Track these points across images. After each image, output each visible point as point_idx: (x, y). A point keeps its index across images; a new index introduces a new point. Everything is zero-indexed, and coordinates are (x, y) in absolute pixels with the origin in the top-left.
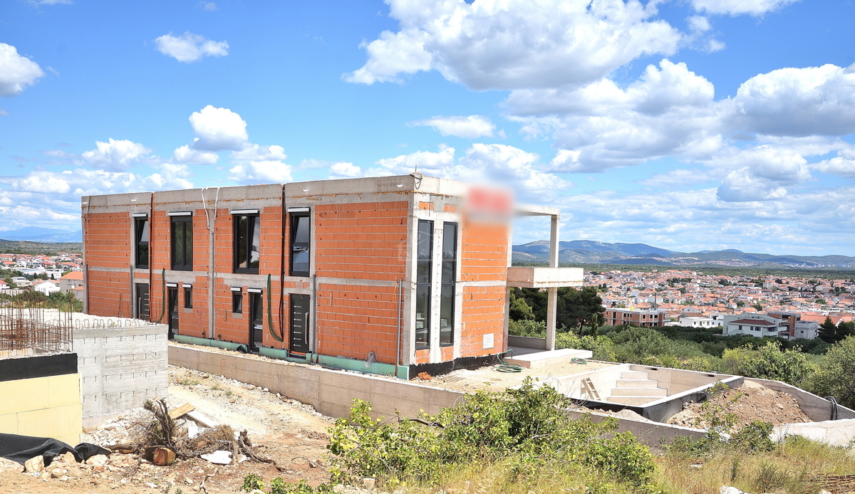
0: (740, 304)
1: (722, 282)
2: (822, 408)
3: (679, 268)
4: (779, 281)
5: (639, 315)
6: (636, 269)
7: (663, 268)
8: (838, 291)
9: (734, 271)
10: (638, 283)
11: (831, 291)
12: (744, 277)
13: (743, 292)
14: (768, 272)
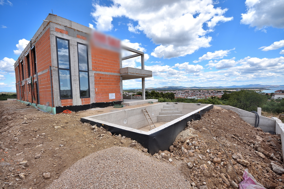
0: (197, 95)
1: (194, 92)
2: (251, 117)
3: (187, 90)
4: (203, 91)
5: (181, 97)
6: (180, 90)
7: (184, 90)
8: (212, 92)
9: (196, 90)
10: (181, 92)
11: (211, 92)
12: (197, 91)
13: (197, 93)
14: (201, 90)
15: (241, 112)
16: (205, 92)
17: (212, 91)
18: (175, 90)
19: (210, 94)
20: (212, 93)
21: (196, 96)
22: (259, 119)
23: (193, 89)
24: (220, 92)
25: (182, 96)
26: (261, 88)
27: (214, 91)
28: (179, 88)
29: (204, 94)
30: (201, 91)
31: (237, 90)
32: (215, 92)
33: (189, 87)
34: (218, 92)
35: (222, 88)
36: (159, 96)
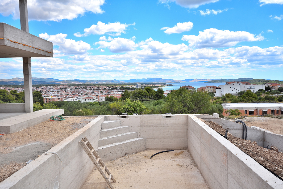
0: (82, 94)
1: (76, 88)
2: (237, 129)
3: (63, 85)
4: (90, 87)
5: (54, 99)
6: (50, 86)
7: (58, 85)
8: (105, 89)
9: (78, 85)
10: (52, 90)
11: (103, 89)
12: (82, 87)
13: (82, 91)
14: (87, 85)
15: (225, 124)
16: (94, 89)
17: (104, 87)
18: (39, 85)
19: (101, 92)
20: (105, 91)
21: (79, 96)
22: (246, 131)
23: (75, 83)
24: (116, 88)
25: (55, 96)
26: (163, 84)
27: (107, 88)
28: (49, 81)
29: (92, 93)
30: (88, 88)
31: (137, 86)
32: (109, 89)
33: (66, 81)
34: (113, 89)
35: (118, 83)
36: (10, 98)
